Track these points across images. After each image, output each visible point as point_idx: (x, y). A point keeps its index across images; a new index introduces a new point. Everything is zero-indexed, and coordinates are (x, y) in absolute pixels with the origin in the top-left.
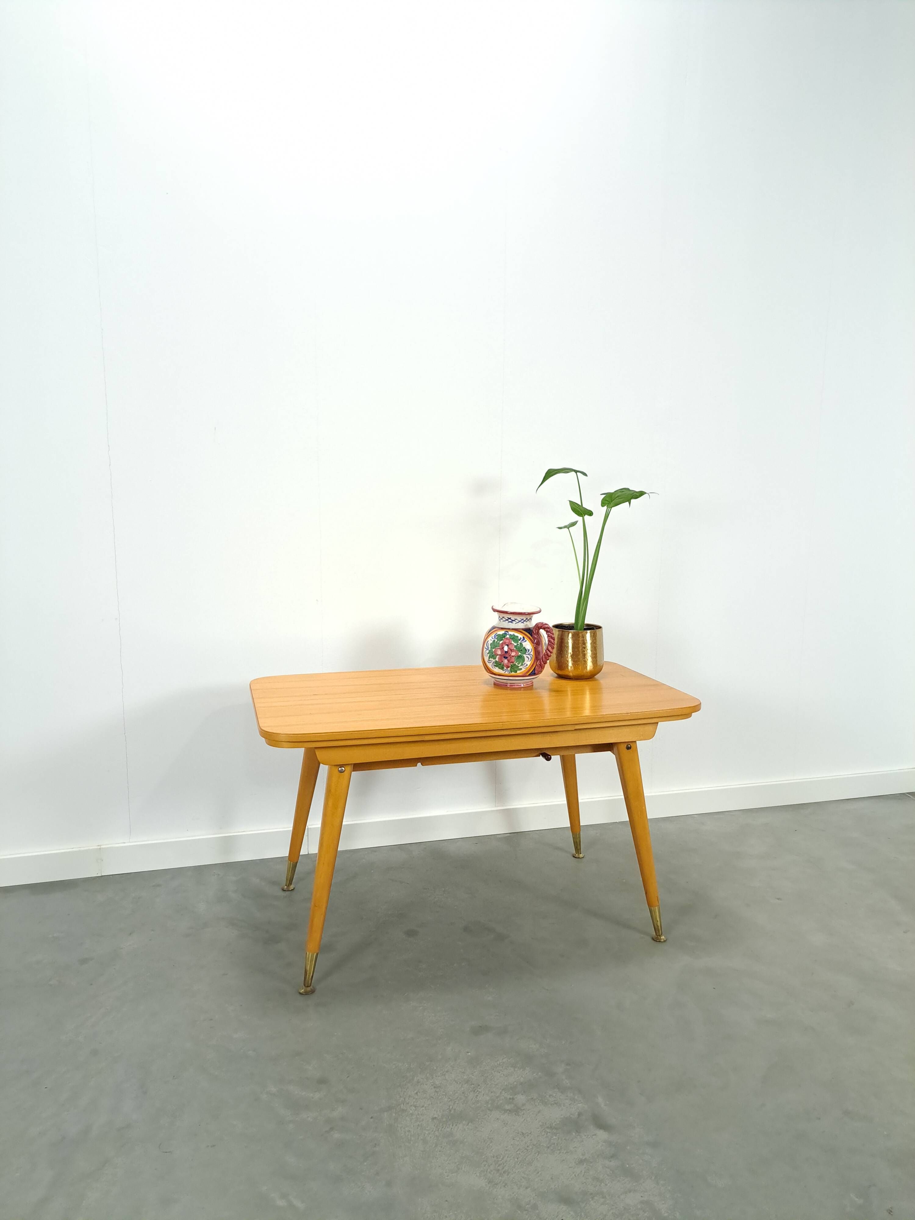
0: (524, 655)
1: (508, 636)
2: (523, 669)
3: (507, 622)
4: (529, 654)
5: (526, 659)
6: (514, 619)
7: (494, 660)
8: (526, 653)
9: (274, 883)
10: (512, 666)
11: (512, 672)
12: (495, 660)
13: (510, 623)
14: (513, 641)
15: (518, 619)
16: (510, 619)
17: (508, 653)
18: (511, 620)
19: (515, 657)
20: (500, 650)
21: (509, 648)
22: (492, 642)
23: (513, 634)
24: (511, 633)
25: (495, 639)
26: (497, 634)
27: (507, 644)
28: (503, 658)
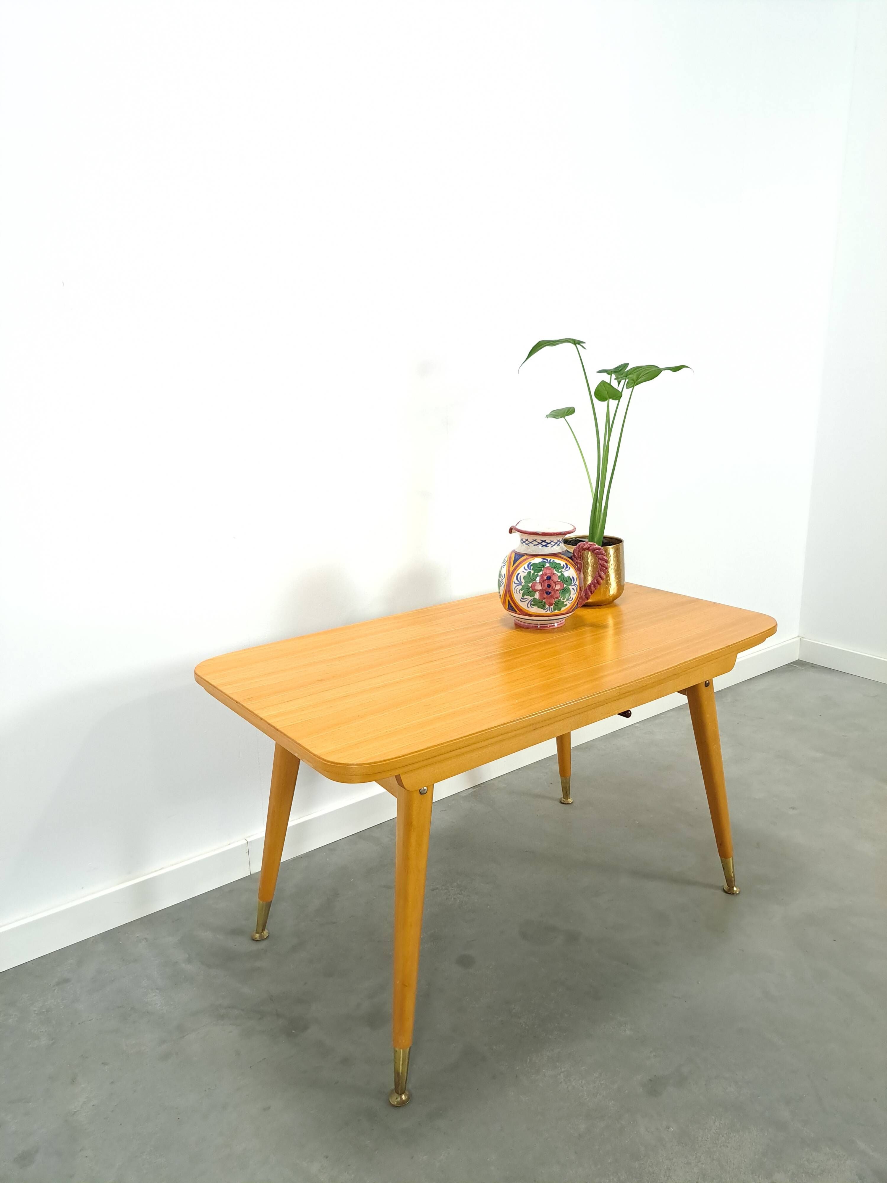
0: (570, 587)
1: (548, 565)
2: (569, 605)
3: (540, 546)
4: (574, 585)
5: (572, 591)
6: (549, 542)
7: (530, 598)
8: (572, 584)
9: (236, 932)
10: (556, 602)
11: (555, 611)
12: (533, 598)
13: (544, 547)
14: (556, 570)
15: (554, 541)
16: (544, 541)
17: (552, 587)
18: (546, 542)
19: (560, 590)
20: (540, 584)
21: (552, 580)
22: (526, 575)
23: (554, 561)
24: (550, 560)
25: (530, 570)
26: (531, 564)
27: (549, 575)
28: (545, 594)
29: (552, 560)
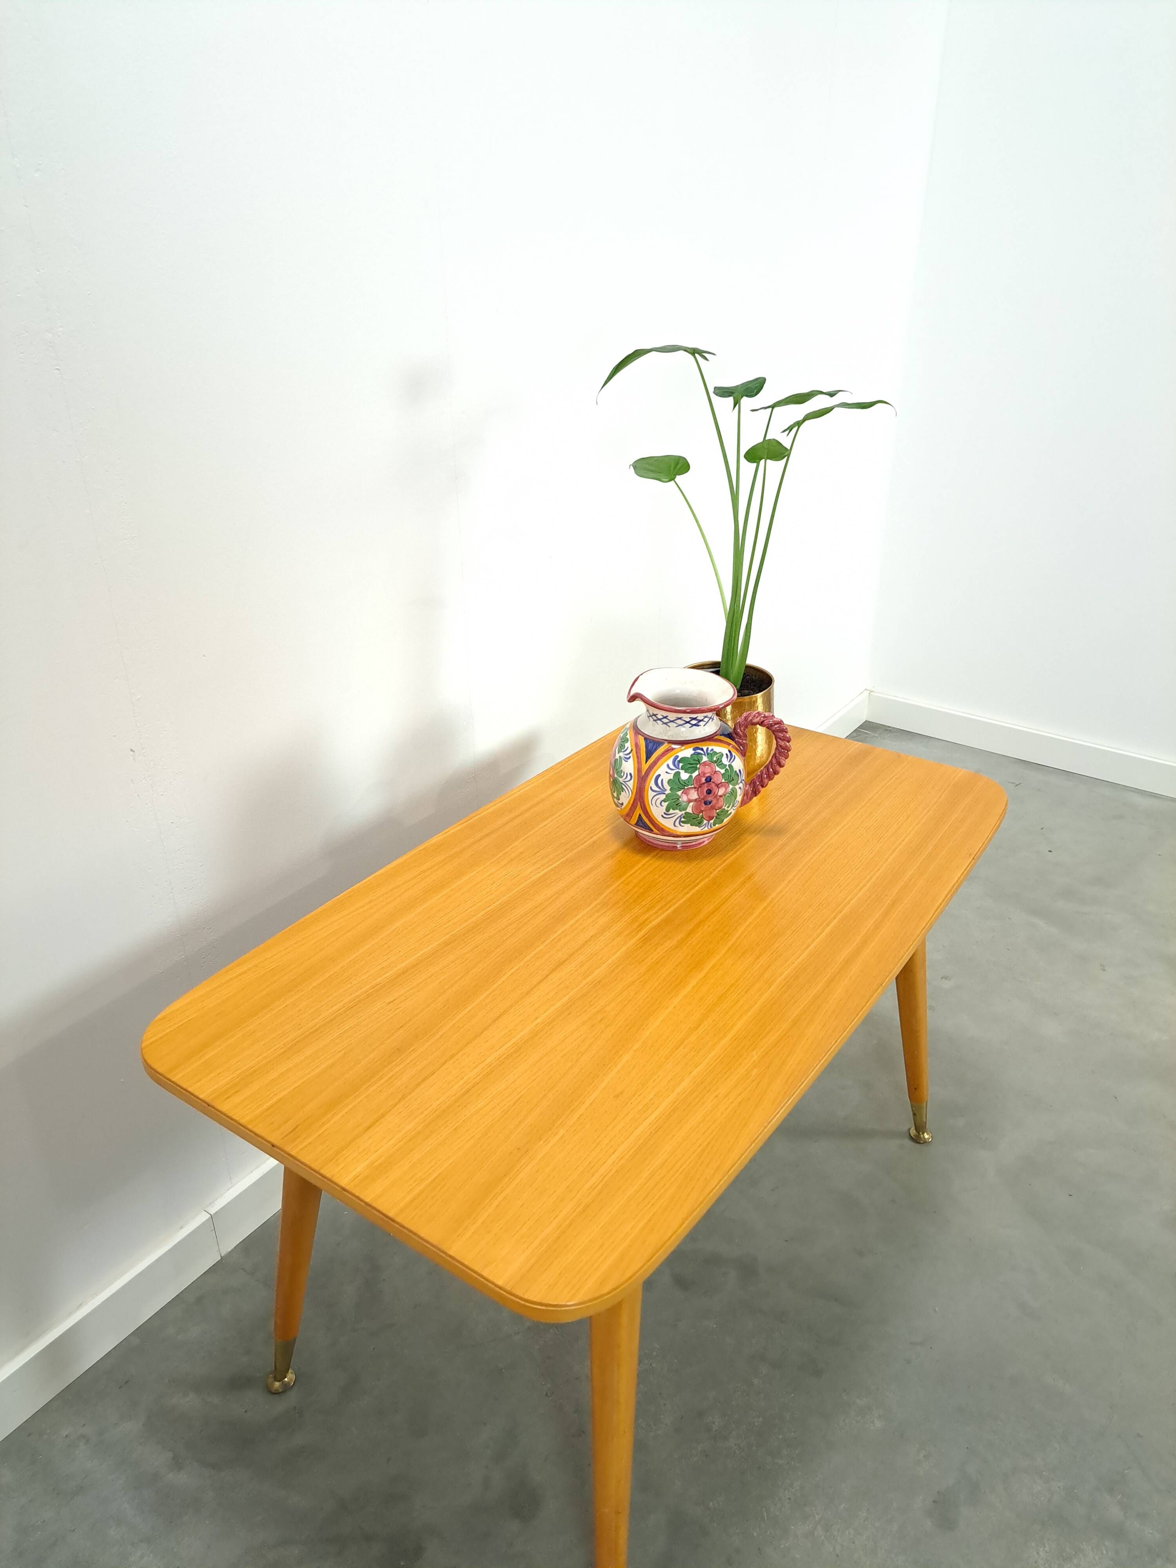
0: (736, 787)
1: (705, 759)
2: (733, 812)
3: (688, 726)
4: (741, 782)
5: (739, 792)
6: (701, 719)
7: (680, 813)
8: (739, 781)
10: (718, 814)
11: (715, 826)
12: (683, 812)
13: (694, 727)
14: (717, 765)
16: (695, 719)
17: (713, 793)
18: (698, 720)
19: (725, 795)
20: (695, 791)
21: (713, 782)
22: (672, 778)
23: (712, 750)
24: (708, 749)
25: (679, 769)
26: (678, 759)
27: (708, 775)
28: (703, 805)
29: (710, 748)
